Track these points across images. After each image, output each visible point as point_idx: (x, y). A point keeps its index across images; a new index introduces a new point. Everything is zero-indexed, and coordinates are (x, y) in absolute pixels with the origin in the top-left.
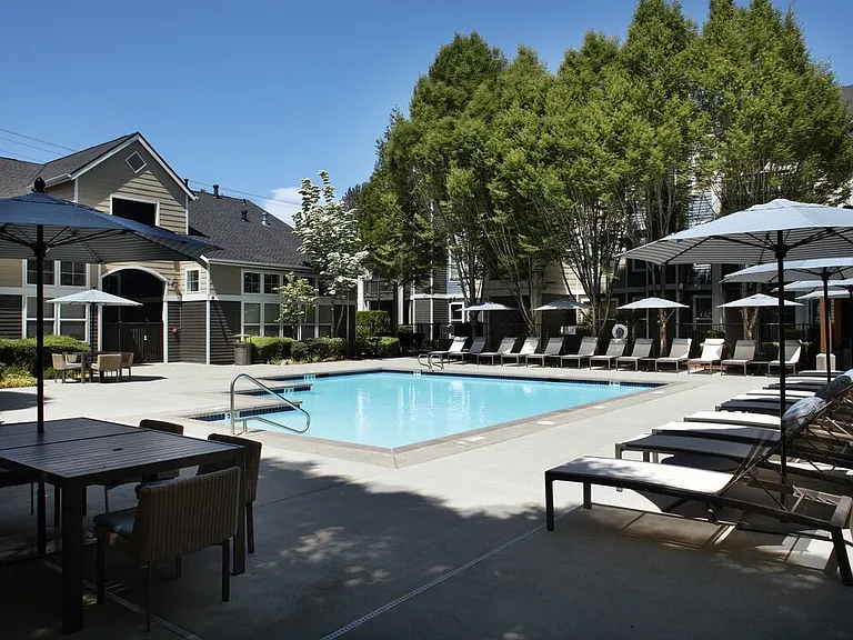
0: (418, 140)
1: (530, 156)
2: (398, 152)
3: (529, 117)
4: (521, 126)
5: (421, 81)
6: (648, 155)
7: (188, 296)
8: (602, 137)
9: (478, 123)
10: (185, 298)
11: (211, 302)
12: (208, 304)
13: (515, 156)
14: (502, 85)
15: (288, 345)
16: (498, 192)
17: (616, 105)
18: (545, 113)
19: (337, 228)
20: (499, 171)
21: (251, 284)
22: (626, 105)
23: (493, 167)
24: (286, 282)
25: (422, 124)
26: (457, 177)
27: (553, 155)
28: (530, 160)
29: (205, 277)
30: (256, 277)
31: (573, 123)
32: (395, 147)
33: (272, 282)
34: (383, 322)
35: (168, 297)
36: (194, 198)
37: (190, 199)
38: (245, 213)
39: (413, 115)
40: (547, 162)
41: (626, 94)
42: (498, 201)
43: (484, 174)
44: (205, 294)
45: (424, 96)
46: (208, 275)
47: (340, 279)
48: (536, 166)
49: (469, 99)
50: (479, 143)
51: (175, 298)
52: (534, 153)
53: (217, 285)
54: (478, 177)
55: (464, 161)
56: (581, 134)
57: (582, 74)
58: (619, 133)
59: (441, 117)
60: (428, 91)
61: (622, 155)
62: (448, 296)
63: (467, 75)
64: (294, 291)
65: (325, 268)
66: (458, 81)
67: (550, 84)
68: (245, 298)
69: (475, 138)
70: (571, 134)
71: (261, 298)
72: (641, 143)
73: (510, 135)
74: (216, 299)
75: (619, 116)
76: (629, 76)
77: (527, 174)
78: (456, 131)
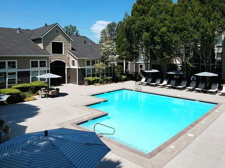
0: (134, 23)
1: (168, 30)
2: (128, 27)
3: (168, 17)
4: (166, 20)
5: (134, 5)
6: (207, 31)
7: (72, 67)
8: (192, 25)
9: (152, 19)
10: (71, 67)
11: (78, 69)
12: (77, 69)
13: (164, 29)
14: (159, 5)
15: (98, 80)
16: (158, 40)
17: (197, 14)
18: (173, 16)
19: (110, 49)
20: (158, 33)
21: (88, 63)
22: (200, 14)
23: (156, 32)
24: (97, 63)
25: (135, 18)
26: (145, 35)
27: (176, 30)
28: (168, 31)
29: (76, 62)
30: (89, 61)
31: (182, 20)
32: (127, 25)
33: (93, 62)
34: (121, 69)
35: (67, 67)
36: (72, 40)
37: (71, 40)
38: (85, 41)
39: (132, 15)
40: (174, 32)
41: (199, 10)
42: (157, 42)
43: (154, 34)
44: (76, 67)
45: (135, 9)
46: (77, 62)
47: (112, 63)
48: (170, 33)
49: (149, 10)
50: (152, 25)
51: (68, 67)
52: (170, 29)
53: (79, 64)
54: (151, 35)
55: (147, 30)
56: (185, 24)
57: (185, 3)
58: (198, 23)
59: (141, 16)
60: (137, 7)
61: (198, 31)
62: (139, 62)
63: (149, 2)
64: (100, 66)
65: (107, 59)
66: (146, 4)
67: (175, 6)
68: (87, 67)
69: (151, 23)
70: (182, 24)
71: (91, 67)
72: (205, 27)
73: (162, 22)
74: (79, 68)
75: (197, 18)
76: (200, 4)
77: (167, 35)
78: (145, 21)
